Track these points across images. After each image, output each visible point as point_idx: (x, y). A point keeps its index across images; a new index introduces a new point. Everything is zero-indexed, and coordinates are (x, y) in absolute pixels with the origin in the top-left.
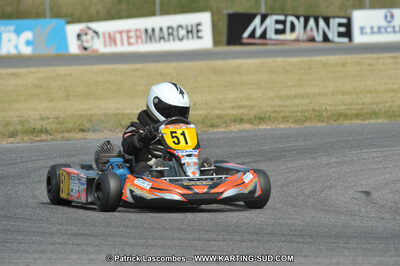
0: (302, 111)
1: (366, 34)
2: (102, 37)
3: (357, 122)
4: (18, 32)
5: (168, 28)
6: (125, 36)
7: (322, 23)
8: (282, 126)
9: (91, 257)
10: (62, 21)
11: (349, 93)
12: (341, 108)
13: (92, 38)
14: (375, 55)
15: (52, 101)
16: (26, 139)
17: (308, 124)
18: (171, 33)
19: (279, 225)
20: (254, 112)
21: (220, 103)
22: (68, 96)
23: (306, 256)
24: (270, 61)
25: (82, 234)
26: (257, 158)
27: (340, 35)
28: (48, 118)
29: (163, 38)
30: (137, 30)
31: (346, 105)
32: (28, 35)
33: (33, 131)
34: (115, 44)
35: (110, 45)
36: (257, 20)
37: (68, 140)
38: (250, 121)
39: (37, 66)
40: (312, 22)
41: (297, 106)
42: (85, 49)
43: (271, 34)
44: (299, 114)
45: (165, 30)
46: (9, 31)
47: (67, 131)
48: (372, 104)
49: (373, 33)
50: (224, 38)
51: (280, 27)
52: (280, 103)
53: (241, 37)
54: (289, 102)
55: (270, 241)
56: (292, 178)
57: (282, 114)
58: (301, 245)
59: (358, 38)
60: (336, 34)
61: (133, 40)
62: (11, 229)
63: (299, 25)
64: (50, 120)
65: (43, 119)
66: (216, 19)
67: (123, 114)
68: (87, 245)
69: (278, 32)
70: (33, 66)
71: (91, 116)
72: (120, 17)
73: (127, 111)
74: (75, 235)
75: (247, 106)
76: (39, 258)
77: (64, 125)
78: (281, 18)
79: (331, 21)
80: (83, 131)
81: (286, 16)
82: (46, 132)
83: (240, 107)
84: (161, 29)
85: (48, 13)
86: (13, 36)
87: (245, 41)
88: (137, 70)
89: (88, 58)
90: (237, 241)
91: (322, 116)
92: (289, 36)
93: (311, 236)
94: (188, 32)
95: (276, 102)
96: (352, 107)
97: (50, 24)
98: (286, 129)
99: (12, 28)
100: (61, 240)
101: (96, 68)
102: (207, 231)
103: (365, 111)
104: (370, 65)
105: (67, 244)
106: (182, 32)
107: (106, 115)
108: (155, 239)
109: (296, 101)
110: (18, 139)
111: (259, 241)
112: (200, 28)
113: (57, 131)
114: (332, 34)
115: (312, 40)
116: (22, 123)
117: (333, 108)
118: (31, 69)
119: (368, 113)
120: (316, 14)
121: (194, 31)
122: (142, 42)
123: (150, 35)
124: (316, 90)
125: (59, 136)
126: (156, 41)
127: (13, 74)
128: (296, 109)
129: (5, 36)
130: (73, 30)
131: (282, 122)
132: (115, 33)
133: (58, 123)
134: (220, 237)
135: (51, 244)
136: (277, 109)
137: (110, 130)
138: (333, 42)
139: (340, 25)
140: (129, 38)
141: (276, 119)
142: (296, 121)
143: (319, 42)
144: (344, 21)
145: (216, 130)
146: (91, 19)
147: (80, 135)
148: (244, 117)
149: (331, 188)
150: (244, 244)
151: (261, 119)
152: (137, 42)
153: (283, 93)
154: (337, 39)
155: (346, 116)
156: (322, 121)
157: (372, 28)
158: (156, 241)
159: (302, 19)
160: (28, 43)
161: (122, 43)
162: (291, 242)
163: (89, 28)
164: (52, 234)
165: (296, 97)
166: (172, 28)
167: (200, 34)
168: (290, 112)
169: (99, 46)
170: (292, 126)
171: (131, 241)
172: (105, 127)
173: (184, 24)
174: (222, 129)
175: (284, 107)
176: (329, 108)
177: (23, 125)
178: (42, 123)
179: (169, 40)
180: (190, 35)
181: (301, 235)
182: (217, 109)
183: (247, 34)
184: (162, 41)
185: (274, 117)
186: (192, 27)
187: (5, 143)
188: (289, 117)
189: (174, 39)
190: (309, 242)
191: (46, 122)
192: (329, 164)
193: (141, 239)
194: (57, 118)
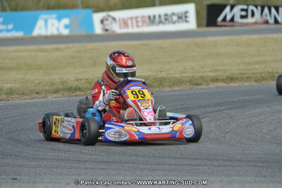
0: (260, 73)
2: (118, 24)
4: (59, 19)
5: (166, 15)
6: (134, 21)
7: (273, 11)
8: (246, 84)
10: (89, 11)
13: (111, 23)
15: (83, 67)
16: (66, 94)
17: (264, 82)
18: (167, 19)
19: (245, 154)
20: (225, 75)
21: (202, 68)
22: (94, 64)
23: (265, 177)
24: (237, 38)
25: (106, 162)
26: (229, 107)
28: (81, 80)
29: (162, 22)
30: (143, 17)
32: (66, 21)
33: (70, 89)
34: (128, 27)
35: (124, 27)
36: (228, 9)
38: (223, 81)
39: (73, 42)
40: (266, 10)
41: (257, 69)
42: (107, 30)
43: (237, 19)
44: (258, 75)
45: (163, 18)
46: (53, 18)
50: (205, 22)
51: (244, 13)
52: (244, 68)
53: (216, 21)
54: (251, 67)
55: (238, 166)
56: (254, 121)
57: (246, 76)
58: (261, 169)
61: (140, 24)
62: (56, 158)
63: (257, 12)
64: (83, 81)
65: (77, 80)
66: (198, 8)
68: (109, 169)
69: (242, 17)
72: (131, 8)
75: (221, 70)
78: (245, 7)
79: (280, 9)
81: (248, 5)
82: (80, 89)
83: (216, 71)
84: (160, 16)
85: (80, 5)
86: (55, 22)
87: (219, 24)
88: (143, 45)
89: (109, 36)
90: (216, 166)
91: (274, 77)
92: (250, 20)
93: (268, 162)
94: (179, 18)
95: (242, 67)
97: (82, 13)
98: (249, 86)
99: (55, 16)
100: (91, 166)
101: (114, 44)
102: (194, 159)
105: (96, 168)
106: (175, 18)
108: (157, 165)
109: (257, 66)
110: (59, 95)
111: (231, 166)
112: (187, 15)
113: (88, 89)
114: (280, 18)
115: (267, 22)
116: (63, 83)
118: (70, 45)
120: (270, 4)
121: (183, 17)
122: (146, 25)
123: (152, 20)
124: (269, 58)
125: (89, 92)
126: (157, 24)
128: (256, 72)
129: (50, 22)
130: (97, 17)
131: (246, 81)
132: (127, 19)
133: (88, 83)
134: (203, 163)
135: (84, 169)
136: (242, 72)
138: (281, 24)
140: (137, 22)
142: (256, 81)
143: (272, 24)
145: (199, 87)
146: (110, 9)
148: (220, 78)
150: (220, 168)
151: (231, 79)
152: (143, 26)
153: (246, 60)
158: (158, 167)
159: (259, 8)
160: (66, 27)
161: (132, 26)
163: (109, 16)
165: (256, 63)
168: (252, 73)
169: (117, 28)
170: (254, 84)
171: (140, 166)
173: (176, 12)
174: (204, 87)
175: (247, 70)
176: (279, 71)
177: (63, 85)
178: (77, 83)
179: (165, 23)
180: (180, 20)
181: (260, 161)
182: (200, 72)
183: (220, 19)
184: (161, 25)
185: (241, 78)
186: (182, 13)
187: (50, 98)
188: (251, 77)
189: (169, 23)
190: (267, 166)
191: (79, 82)
192: (280, 111)
193: (148, 164)
194: (87, 79)
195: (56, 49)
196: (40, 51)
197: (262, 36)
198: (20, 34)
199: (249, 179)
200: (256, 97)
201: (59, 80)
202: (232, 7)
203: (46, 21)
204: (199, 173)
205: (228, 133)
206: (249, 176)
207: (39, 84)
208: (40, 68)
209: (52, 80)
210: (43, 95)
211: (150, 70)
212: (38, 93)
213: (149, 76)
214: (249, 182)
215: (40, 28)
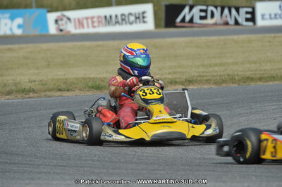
0: (220, 76)
1: (266, 19)
2: (73, 24)
3: (260, 83)
5: (122, 15)
6: (90, 21)
7: (234, 11)
8: (206, 87)
9: (68, 182)
10: (43, 11)
11: (255, 62)
12: (248, 74)
13: (66, 23)
14: (273, 35)
15: (38, 68)
16: (19, 96)
17: (224, 85)
18: (124, 19)
19: (204, 159)
20: (184, 77)
21: (160, 69)
22: (49, 65)
23: (224, 182)
24: (196, 39)
25: (60, 166)
27: (247, 20)
28: (35, 81)
29: (118, 22)
30: (99, 17)
31: (252, 71)
32: (19, 21)
33: (24, 91)
34: (83, 27)
35: (79, 28)
36: (187, 9)
37: (49, 97)
38: (182, 83)
39: (27, 43)
40: (226, 11)
41: (217, 72)
42: (61, 30)
43: (197, 20)
44: (218, 78)
45: (119, 17)
46: (5, 18)
47: (49, 91)
48: (272, 70)
49: (271, 18)
50: (163, 22)
51: (203, 14)
52: (204, 70)
53: (174, 22)
54: (211, 69)
57: (205, 78)
58: (221, 173)
59: (260, 22)
60: (244, 19)
61: (96, 24)
62: (9, 161)
63: (217, 13)
64: (37, 83)
65: (31, 82)
66: (156, 8)
67: (89, 78)
69: (202, 18)
70: (23, 43)
71: (66, 79)
72: (87, 7)
73: (92, 76)
74: (55, 166)
75: (180, 72)
76: (30, 184)
77: (46, 86)
78: (204, 8)
79: (241, 10)
80: (60, 90)
81: (207, 6)
82: (34, 91)
83: (175, 73)
84: (116, 16)
85: (34, 4)
86: (8, 21)
87: (178, 25)
88: (99, 46)
89: (63, 37)
91: (235, 79)
92: (209, 21)
94: (136, 18)
95: (201, 69)
96: (257, 72)
97: (36, 12)
98: (209, 89)
99: (8, 15)
100: (45, 170)
101: (69, 44)
102: (151, 163)
103: (266, 75)
104: (269, 42)
105: (49, 173)
106: (132, 18)
107: (77, 79)
108: (115, 169)
109: (216, 68)
110: (12, 97)
112: (145, 15)
114: (241, 20)
115: (227, 24)
116: (16, 84)
117: (242, 73)
118: (22, 46)
119: (268, 77)
120: (229, 5)
121: (140, 18)
122: (103, 26)
123: (108, 20)
124: (230, 61)
125: (43, 94)
126: (113, 25)
127: (9, 49)
128: (216, 74)
129: (3, 22)
130: (51, 17)
132: (83, 19)
133: (42, 85)
134: (162, 168)
136: (202, 74)
137: (80, 90)
138: (242, 25)
139: (247, 13)
140: (93, 22)
142: (216, 83)
143: (231, 25)
144: (250, 10)
146: (65, 9)
147: (59, 93)
148: (178, 80)
150: (179, 173)
151: (190, 82)
152: (99, 26)
153: (206, 62)
154: (245, 23)
155: (252, 80)
156: (235, 83)
157: (270, 15)
158: (115, 171)
159: (219, 9)
160: (19, 26)
161: (88, 26)
163: (64, 16)
164: (38, 165)
165: (216, 65)
166: (124, 15)
167: (145, 20)
168: (211, 76)
169: (71, 28)
170: (213, 86)
171: (96, 171)
172: (76, 88)
173: (133, 12)
175: (207, 72)
176: (239, 74)
177: (16, 86)
178: (30, 85)
179: (122, 24)
180: (138, 20)
182: (158, 74)
183: (179, 19)
184: (117, 25)
185: (200, 81)
186: (139, 14)
187: (3, 99)
188: (210, 80)
189: (126, 23)
190: (226, 171)
191: (33, 84)
192: (240, 114)
193: (104, 169)
194: (41, 81)
195: (9, 50)
197: (222, 38)
200: (216, 100)
201: (11, 81)
202: (191, 8)
209: (5, 81)
211: (107, 72)
213: (105, 78)
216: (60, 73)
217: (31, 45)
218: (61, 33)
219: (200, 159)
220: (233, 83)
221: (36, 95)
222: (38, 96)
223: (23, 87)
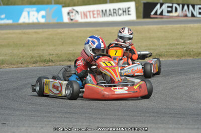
2: (80, 15)
4: (38, 11)
5: (114, 10)
6: (91, 13)
7: (191, 8)
8: (170, 59)
10: (60, 6)
13: (75, 14)
15: (55, 46)
16: (42, 64)
17: (183, 58)
18: (115, 12)
19: (169, 109)
20: (156, 52)
21: (139, 47)
22: (63, 43)
23: (182, 124)
24: (164, 26)
25: (69, 113)
27: (200, 13)
28: (53, 54)
29: (111, 15)
30: (98, 11)
32: (43, 13)
33: (45, 61)
34: (87, 17)
35: (84, 18)
36: (158, 6)
38: (154, 56)
39: (48, 28)
40: (186, 7)
41: (178, 49)
42: (72, 20)
43: (165, 13)
44: (179, 53)
45: (112, 11)
46: (33, 11)
47: (62, 61)
50: (142, 15)
51: (170, 9)
52: (169, 48)
53: (150, 15)
54: (174, 47)
55: (164, 117)
56: (175, 85)
57: (170, 53)
58: (179, 119)
60: (198, 13)
61: (96, 16)
62: (34, 110)
63: (179, 8)
64: (54, 56)
65: (50, 55)
66: (137, 5)
68: (71, 118)
69: (169, 12)
70: (46, 28)
71: (74, 53)
72: (90, 4)
74: (66, 113)
75: (153, 49)
76: (48, 125)
77: (61, 58)
78: (170, 5)
79: (196, 6)
80: (70, 61)
81: (173, 4)
82: (52, 61)
84: (110, 10)
85: (53, 2)
86: (35, 13)
87: (152, 16)
88: (98, 30)
89: (73, 24)
90: (147, 116)
91: (191, 54)
92: (174, 14)
93: (185, 114)
94: (123, 12)
95: (167, 47)
97: (55, 7)
98: (172, 61)
99: (35, 9)
100: (59, 116)
101: (77, 29)
102: (132, 111)
105: (62, 117)
106: (121, 12)
108: (106, 115)
109: (178, 46)
110: (37, 65)
111: (159, 116)
112: (129, 9)
114: (196, 13)
115: (186, 16)
116: (40, 57)
118: (44, 30)
120: (188, 3)
121: (126, 11)
122: (100, 17)
123: (104, 13)
124: (188, 41)
125: (58, 63)
126: (107, 16)
127: (36, 32)
128: (177, 51)
129: (31, 13)
130: (65, 10)
131: (170, 57)
132: (87, 12)
133: (58, 57)
134: (139, 115)
135: (54, 117)
136: (168, 50)
138: (196, 17)
139: (200, 8)
140: (94, 14)
141: (167, 56)
142: (177, 57)
143: (189, 17)
146: (74, 5)
149: (195, 90)
150: (151, 118)
151: (160, 56)
152: (98, 17)
153: (171, 42)
154: (198, 16)
156: (191, 57)
159: (181, 6)
160: (43, 17)
161: (90, 17)
162: (174, 117)
163: (74, 10)
164: (54, 112)
165: (178, 44)
166: (115, 9)
167: (130, 13)
168: (174, 52)
169: (79, 19)
170: (176, 59)
171: (94, 116)
173: (121, 8)
175: (171, 49)
176: (194, 50)
178: (50, 57)
179: (114, 16)
180: (125, 13)
181: (179, 114)
183: (153, 13)
184: (110, 16)
185: (166, 55)
186: (125, 9)
187: (31, 67)
188: (174, 54)
189: (116, 15)
190: (183, 117)
191: (52, 56)
192: (194, 78)
193: (99, 115)
194: (57, 55)
196: (24, 33)
197: (183, 25)
198: (10, 22)
199: (171, 126)
200: (177, 68)
201: (37, 55)
202: (162, 5)
203: (29, 13)
204: (135, 122)
205: (156, 93)
206: (170, 124)
207: (23, 57)
208: (24, 46)
209: (33, 55)
210: (26, 65)
212: (22, 63)
214: (171, 128)
215: (25, 18)
216: (70, 49)
217: (50, 30)
218: (72, 22)
219: (165, 109)
220: (189, 56)
221: (54, 64)
222: (55, 65)
223: (45, 59)
